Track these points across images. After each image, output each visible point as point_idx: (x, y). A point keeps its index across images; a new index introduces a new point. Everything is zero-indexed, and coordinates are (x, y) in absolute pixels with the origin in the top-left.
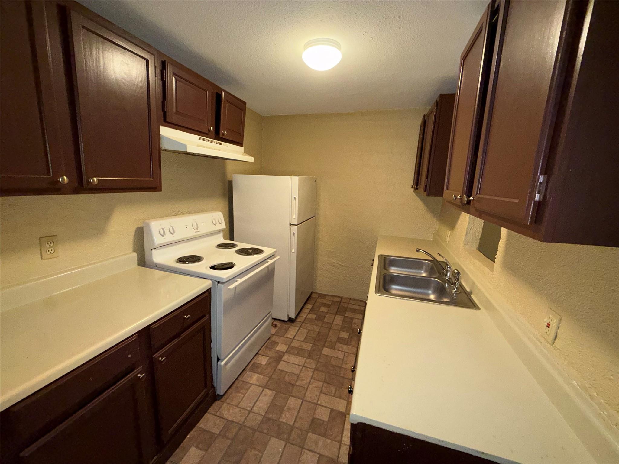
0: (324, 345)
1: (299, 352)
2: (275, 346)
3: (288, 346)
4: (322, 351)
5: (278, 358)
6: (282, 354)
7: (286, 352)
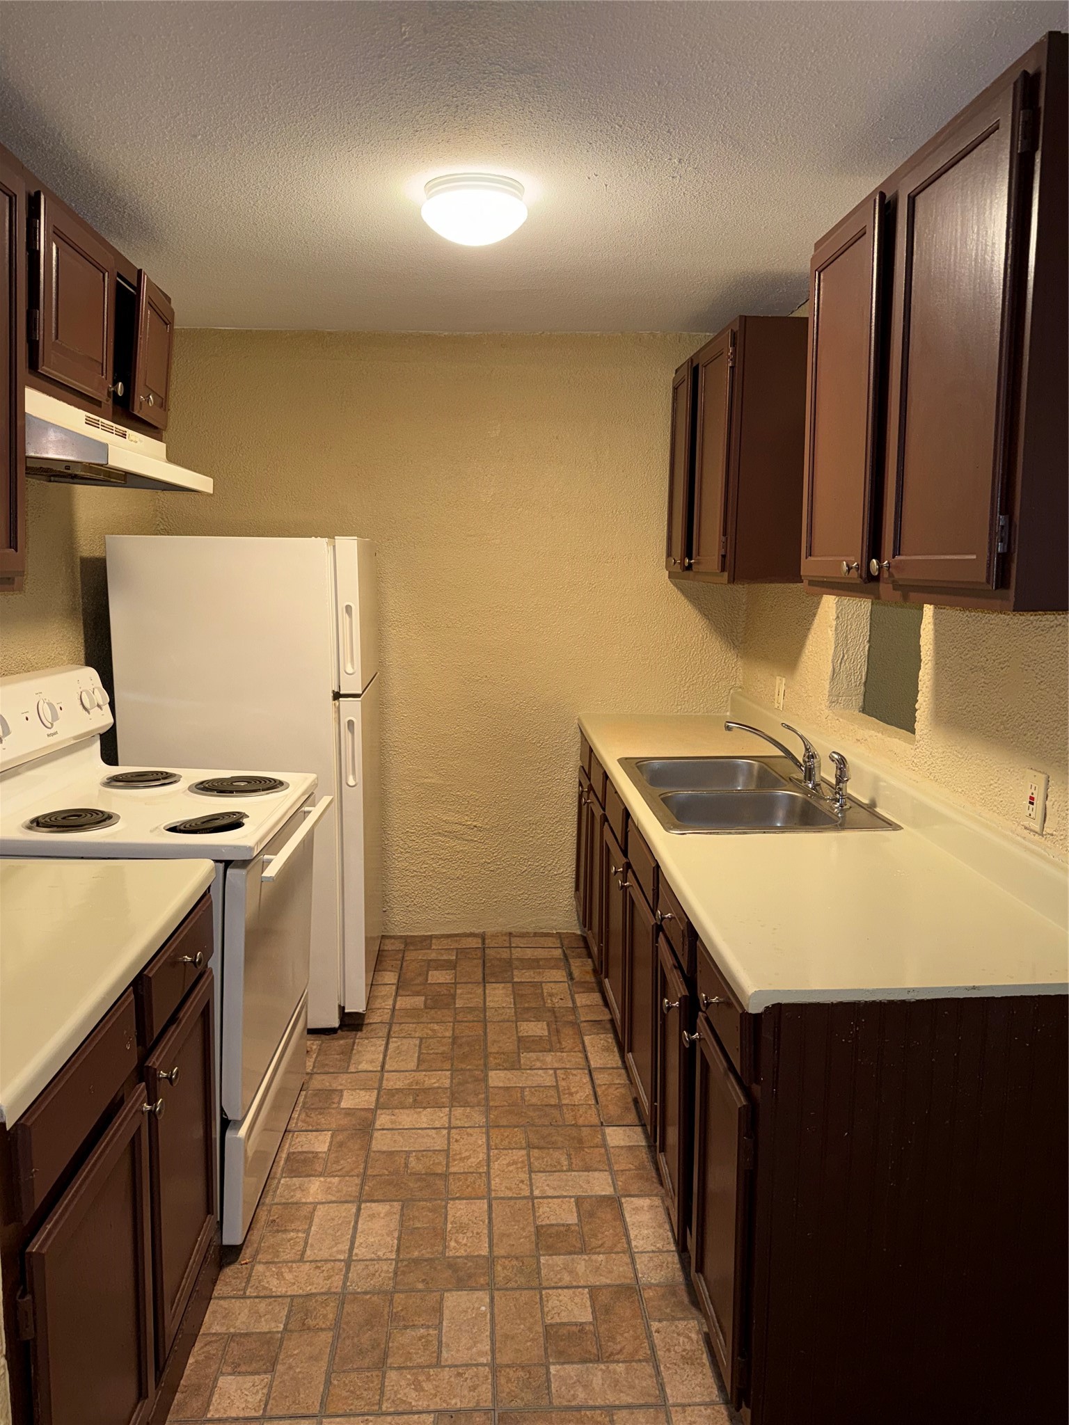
0: (485, 1065)
1: (420, 1098)
2: (336, 1100)
3: (376, 1091)
4: (487, 1080)
5: (364, 1127)
6: (369, 1115)
7: (377, 1108)
